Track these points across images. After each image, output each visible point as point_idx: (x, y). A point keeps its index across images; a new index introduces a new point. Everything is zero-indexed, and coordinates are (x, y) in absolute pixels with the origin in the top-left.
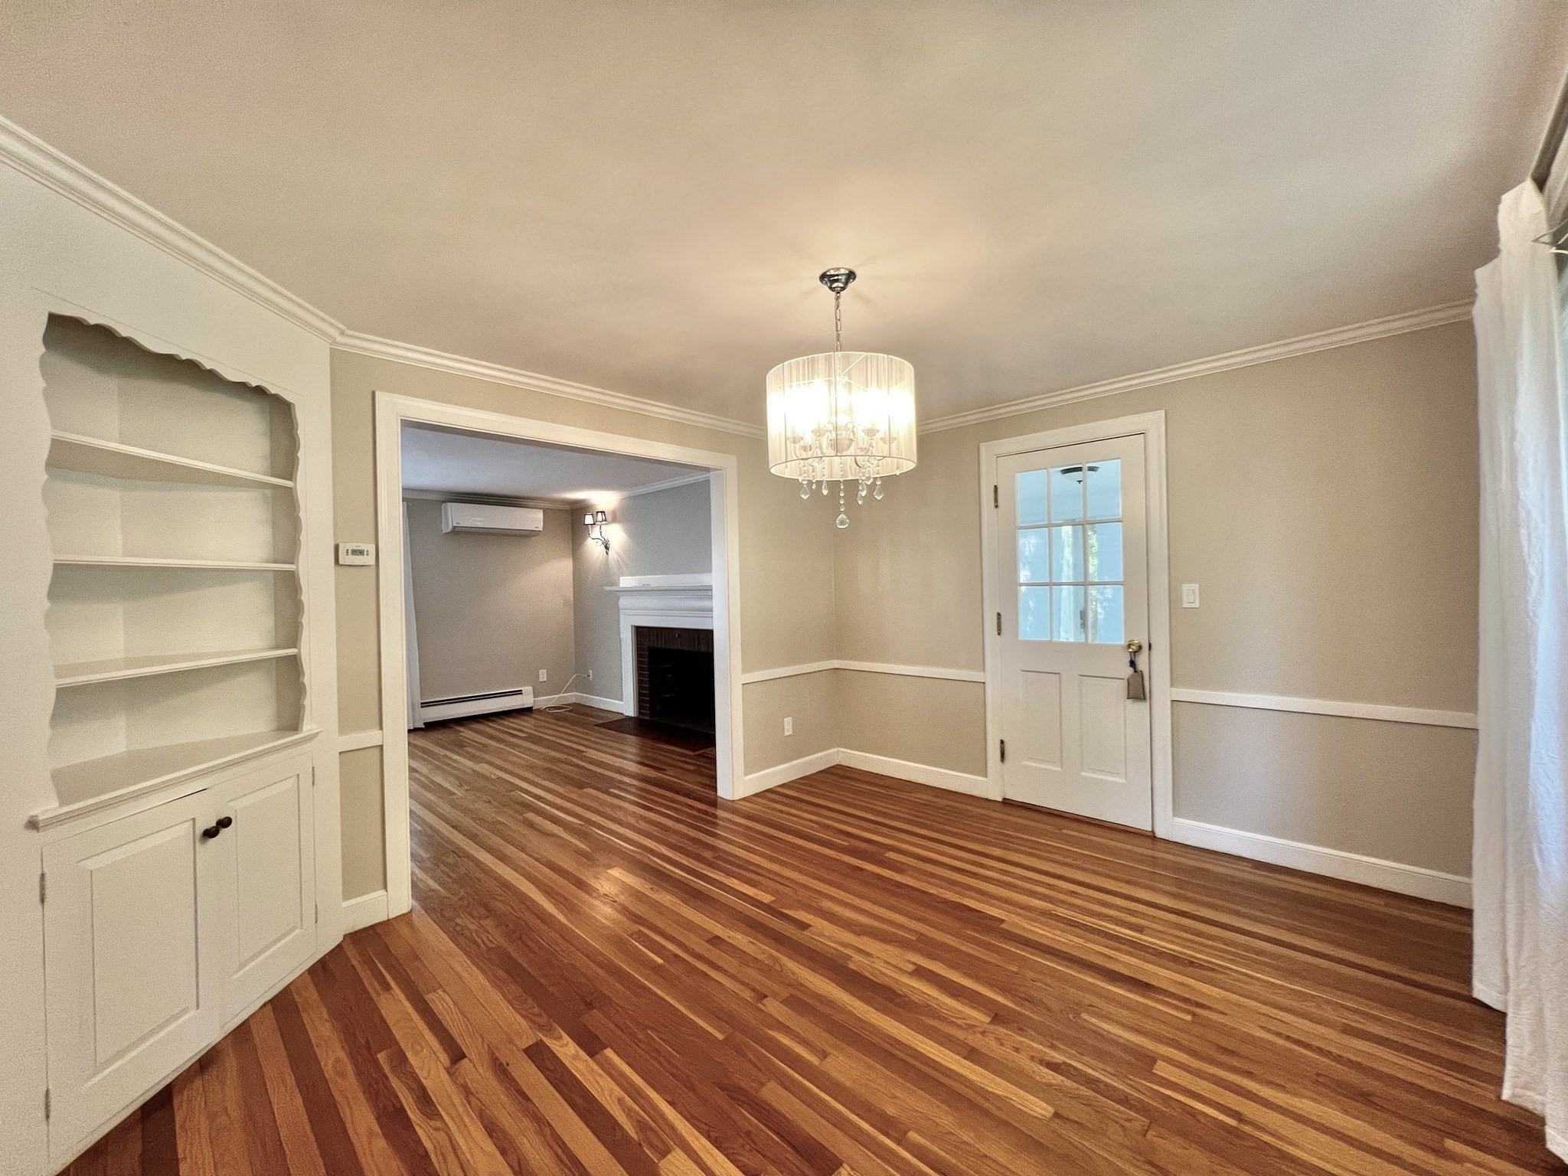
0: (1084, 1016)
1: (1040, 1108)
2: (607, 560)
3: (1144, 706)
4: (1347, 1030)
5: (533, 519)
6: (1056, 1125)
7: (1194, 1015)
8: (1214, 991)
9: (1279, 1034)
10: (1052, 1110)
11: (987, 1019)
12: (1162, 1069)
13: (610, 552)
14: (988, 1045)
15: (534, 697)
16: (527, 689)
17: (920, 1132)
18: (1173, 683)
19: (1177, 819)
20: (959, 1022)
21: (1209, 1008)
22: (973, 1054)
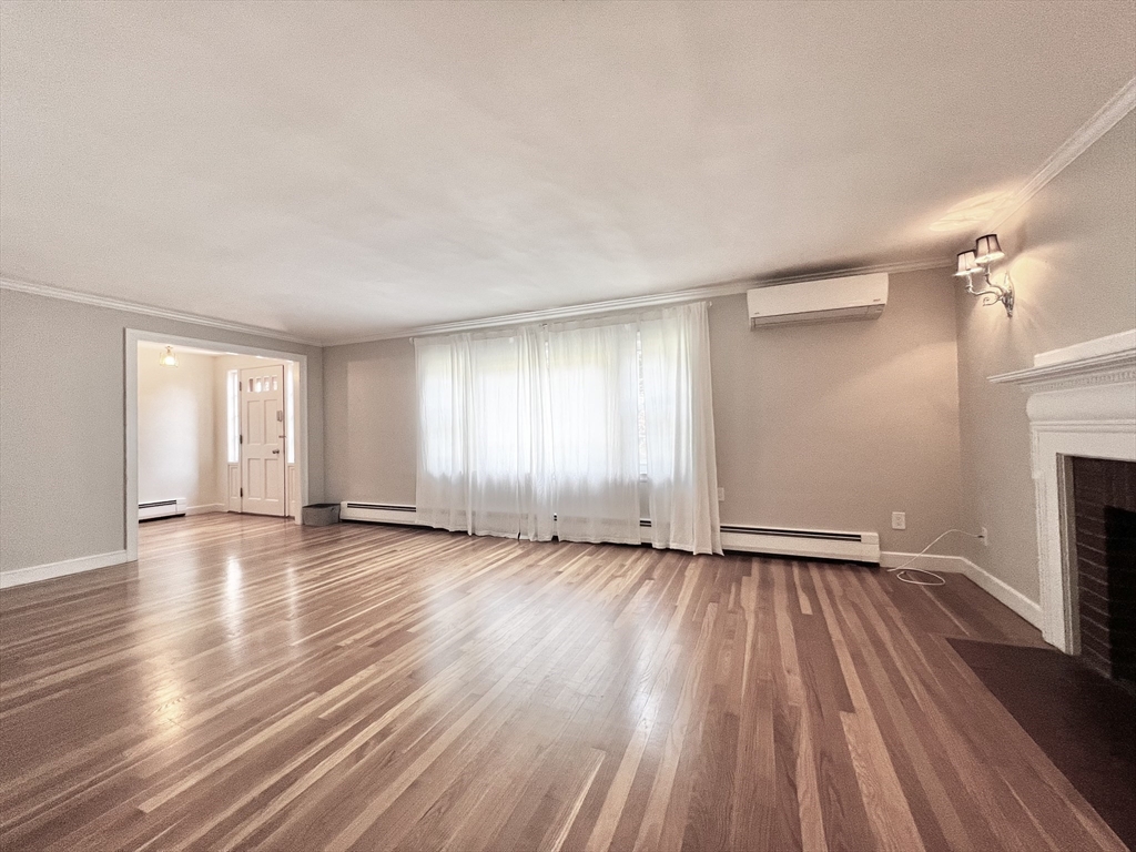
2: (1009, 328)
5: (871, 290)
13: (1016, 312)
15: (881, 548)
16: (870, 536)
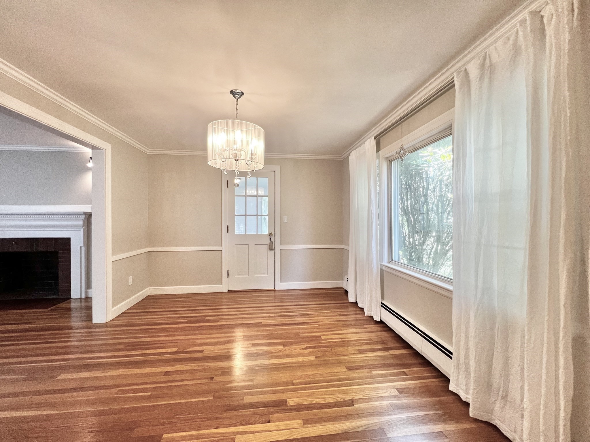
0: (300, 335)
1: (312, 358)
3: (273, 252)
4: (340, 315)
6: (318, 359)
7: (318, 324)
8: (316, 318)
9: (332, 321)
10: (314, 357)
11: (283, 347)
12: (323, 337)
14: (288, 352)
17: (295, 380)
18: (281, 244)
19: (281, 283)
20: (277, 351)
21: (319, 322)
22: (287, 356)
